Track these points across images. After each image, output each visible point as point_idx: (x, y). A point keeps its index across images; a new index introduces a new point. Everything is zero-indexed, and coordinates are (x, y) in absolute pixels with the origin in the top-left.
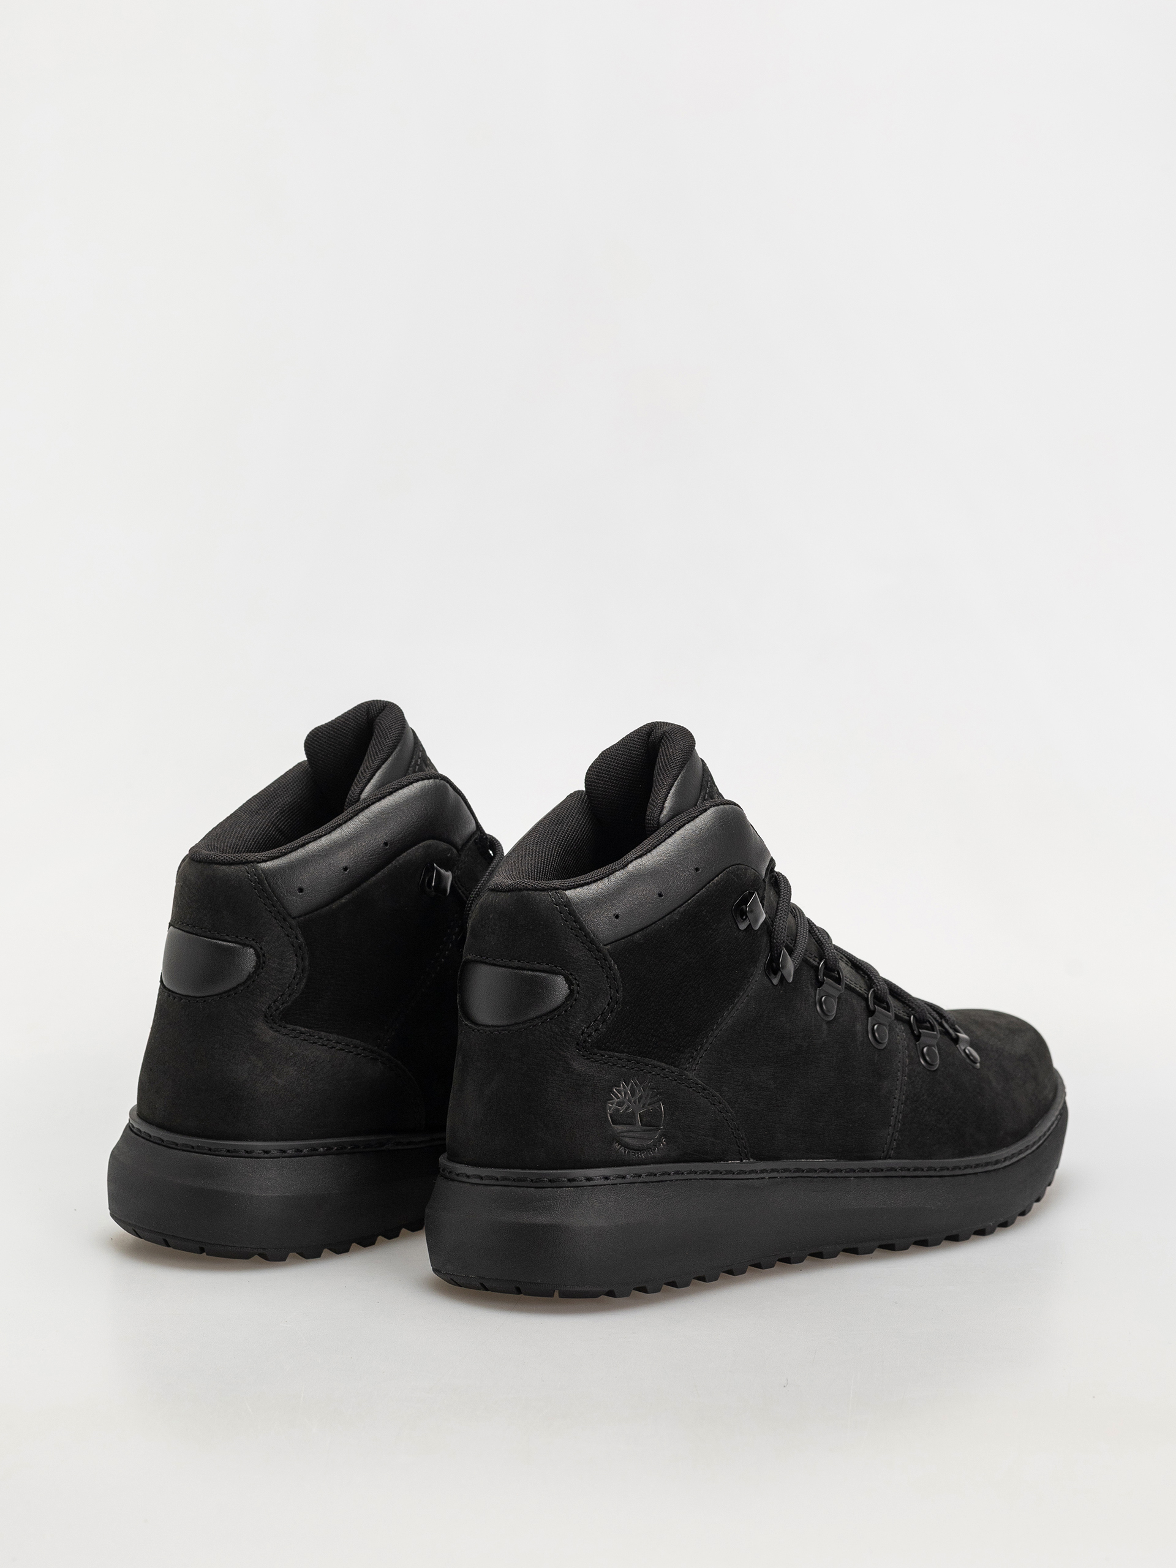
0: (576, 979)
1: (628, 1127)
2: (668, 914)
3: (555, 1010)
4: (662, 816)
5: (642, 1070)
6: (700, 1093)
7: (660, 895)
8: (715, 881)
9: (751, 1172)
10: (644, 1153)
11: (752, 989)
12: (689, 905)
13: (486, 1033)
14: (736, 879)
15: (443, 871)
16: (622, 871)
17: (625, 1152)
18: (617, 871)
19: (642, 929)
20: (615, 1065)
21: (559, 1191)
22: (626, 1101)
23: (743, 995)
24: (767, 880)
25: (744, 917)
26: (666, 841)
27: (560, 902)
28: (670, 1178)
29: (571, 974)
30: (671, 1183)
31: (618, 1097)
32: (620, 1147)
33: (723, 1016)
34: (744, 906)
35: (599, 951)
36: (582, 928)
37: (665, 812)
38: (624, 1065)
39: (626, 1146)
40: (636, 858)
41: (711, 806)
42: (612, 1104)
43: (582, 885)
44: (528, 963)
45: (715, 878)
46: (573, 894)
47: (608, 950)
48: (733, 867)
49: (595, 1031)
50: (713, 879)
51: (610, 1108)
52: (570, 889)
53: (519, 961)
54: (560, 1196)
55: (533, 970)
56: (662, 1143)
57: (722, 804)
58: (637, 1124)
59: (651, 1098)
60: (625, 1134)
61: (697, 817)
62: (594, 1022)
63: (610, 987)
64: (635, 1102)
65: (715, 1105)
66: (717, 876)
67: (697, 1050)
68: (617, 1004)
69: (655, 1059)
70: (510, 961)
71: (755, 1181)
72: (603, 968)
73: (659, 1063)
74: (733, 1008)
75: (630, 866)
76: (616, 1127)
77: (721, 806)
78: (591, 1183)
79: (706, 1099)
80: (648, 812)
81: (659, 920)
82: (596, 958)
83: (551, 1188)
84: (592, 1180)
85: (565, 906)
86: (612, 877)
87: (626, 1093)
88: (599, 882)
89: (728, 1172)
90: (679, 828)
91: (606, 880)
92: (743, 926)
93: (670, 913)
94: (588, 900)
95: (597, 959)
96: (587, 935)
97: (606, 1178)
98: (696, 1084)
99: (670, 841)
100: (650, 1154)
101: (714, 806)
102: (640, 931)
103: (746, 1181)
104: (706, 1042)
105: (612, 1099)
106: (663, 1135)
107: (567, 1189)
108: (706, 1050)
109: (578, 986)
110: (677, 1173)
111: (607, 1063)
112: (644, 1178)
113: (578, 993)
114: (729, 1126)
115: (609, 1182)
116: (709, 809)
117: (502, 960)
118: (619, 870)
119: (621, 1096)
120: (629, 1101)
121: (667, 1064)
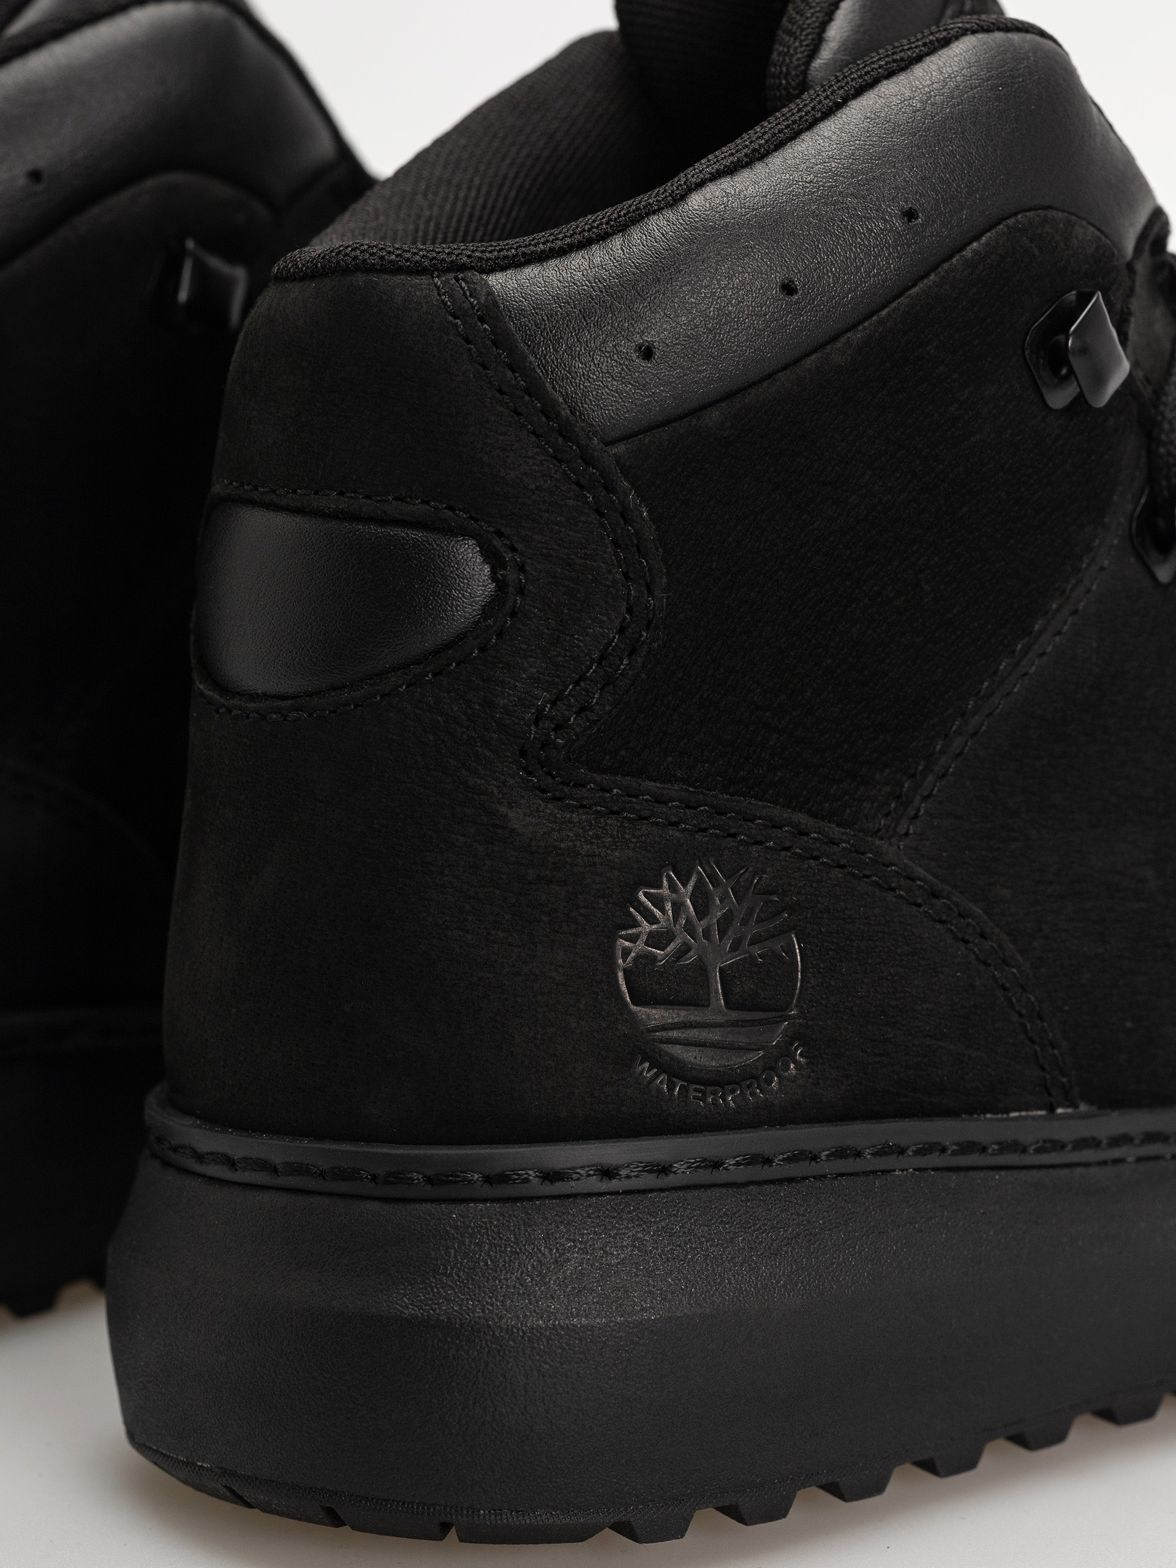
0: (513, 549)
1: (683, 1013)
2: (814, 351)
3: (450, 645)
4: (817, 63)
5: (734, 836)
6: (919, 905)
7: (788, 289)
8: (968, 253)
9: (1082, 1144)
10: (733, 1091)
11: (1088, 591)
12: (881, 322)
13: (248, 717)
14: (1036, 252)
15: (216, 263)
16: (669, 214)
17: (671, 1089)
18: (654, 212)
19: (729, 396)
20: (646, 818)
21: (455, 1212)
22: (677, 929)
23: (1058, 610)
24: (1140, 267)
25: (1064, 371)
26: (816, 130)
27: (466, 305)
28: (815, 1168)
29: (500, 534)
30: (819, 1184)
31: (652, 919)
32: (656, 1076)
33: (995, 673)
34: (1061, 337)
35: (588, 461)
36: (534, 389)
37: (826, 53)
38: (673, 819)
39: (674, 1070)
40: (715, 177)
41: (964, 32)
42: (633, 939)
43: (541, 258)
44: (368, 497)
45: (970, 242)
46: (512, 284)
47: (618, 458)
48: (1030, 214)
49: (578, 713)
50: (963, 248)
51: (626, 952)
52: (503, 269)
53: (342, 493)
54: (456, 1228)
55: (383, 522)
56: (795, 1062)
57: (999, 29)
58: (713, 1000)
59: (760, 921)
60: (675, 1034)
61: (919, 59)
62: (577, 683)
63: (625, 575)
64: (707, 934)
65: (966, 942)
66: (977, 238)
67: (913, 776)
68: (648, 628)
69: (776, 803)
70: (316, 493)
71: (1093, 1170)
72: (601, 515)
73: (787, 814)
74: (1027, 649)
75: (696, 201)
76: (641, 1011)
77: (999, 36)
78: (560, 1188)
79: (938, 926)
80: (775, 56)
81: (785, 367)
82: (578, 484)
83: (433, 1201)
84: (562, 1180)
85: (482, 320)
86: (636, 234)
87: (678, 907)
88: (595, 247)
89: (1006, 1147)
90: (859, 92)
91: (617, 242)
92: (1059, 399)
93: (821, 346)
94: (557, 298)
95: (581, 487)
96: (549, 410)
97: (607, 1173)
98: (908, 878)
99: (828, 128)
100: (753, 1094)
101: (974, 32)
102: (721, 400)
103: (1066, 1171)
104: (942, 752)
105: (636, 924)
106: (791, 1038)
107: (480, 1206)
108: (944, 775)
109: (522, 569)
110: (840, 1153)
111: (617, 813)
112: (733, 1172)
113: (521, 591)
114: (1012, 1006)
115: (614, 1184)
116: (957, 38)
117: (295, 492)
118: (660, 210)
119: (664, 917)
120: (689, 928)
121: (815, 816)
